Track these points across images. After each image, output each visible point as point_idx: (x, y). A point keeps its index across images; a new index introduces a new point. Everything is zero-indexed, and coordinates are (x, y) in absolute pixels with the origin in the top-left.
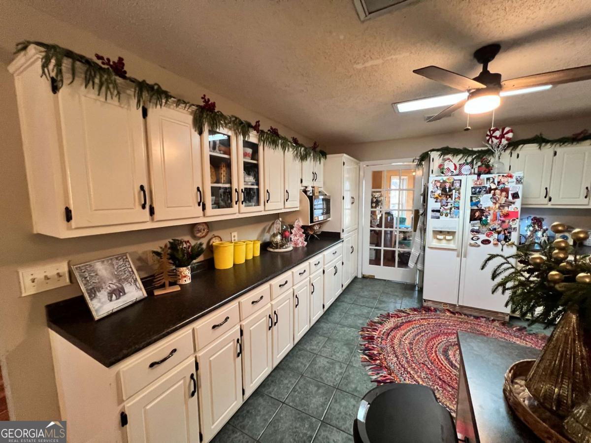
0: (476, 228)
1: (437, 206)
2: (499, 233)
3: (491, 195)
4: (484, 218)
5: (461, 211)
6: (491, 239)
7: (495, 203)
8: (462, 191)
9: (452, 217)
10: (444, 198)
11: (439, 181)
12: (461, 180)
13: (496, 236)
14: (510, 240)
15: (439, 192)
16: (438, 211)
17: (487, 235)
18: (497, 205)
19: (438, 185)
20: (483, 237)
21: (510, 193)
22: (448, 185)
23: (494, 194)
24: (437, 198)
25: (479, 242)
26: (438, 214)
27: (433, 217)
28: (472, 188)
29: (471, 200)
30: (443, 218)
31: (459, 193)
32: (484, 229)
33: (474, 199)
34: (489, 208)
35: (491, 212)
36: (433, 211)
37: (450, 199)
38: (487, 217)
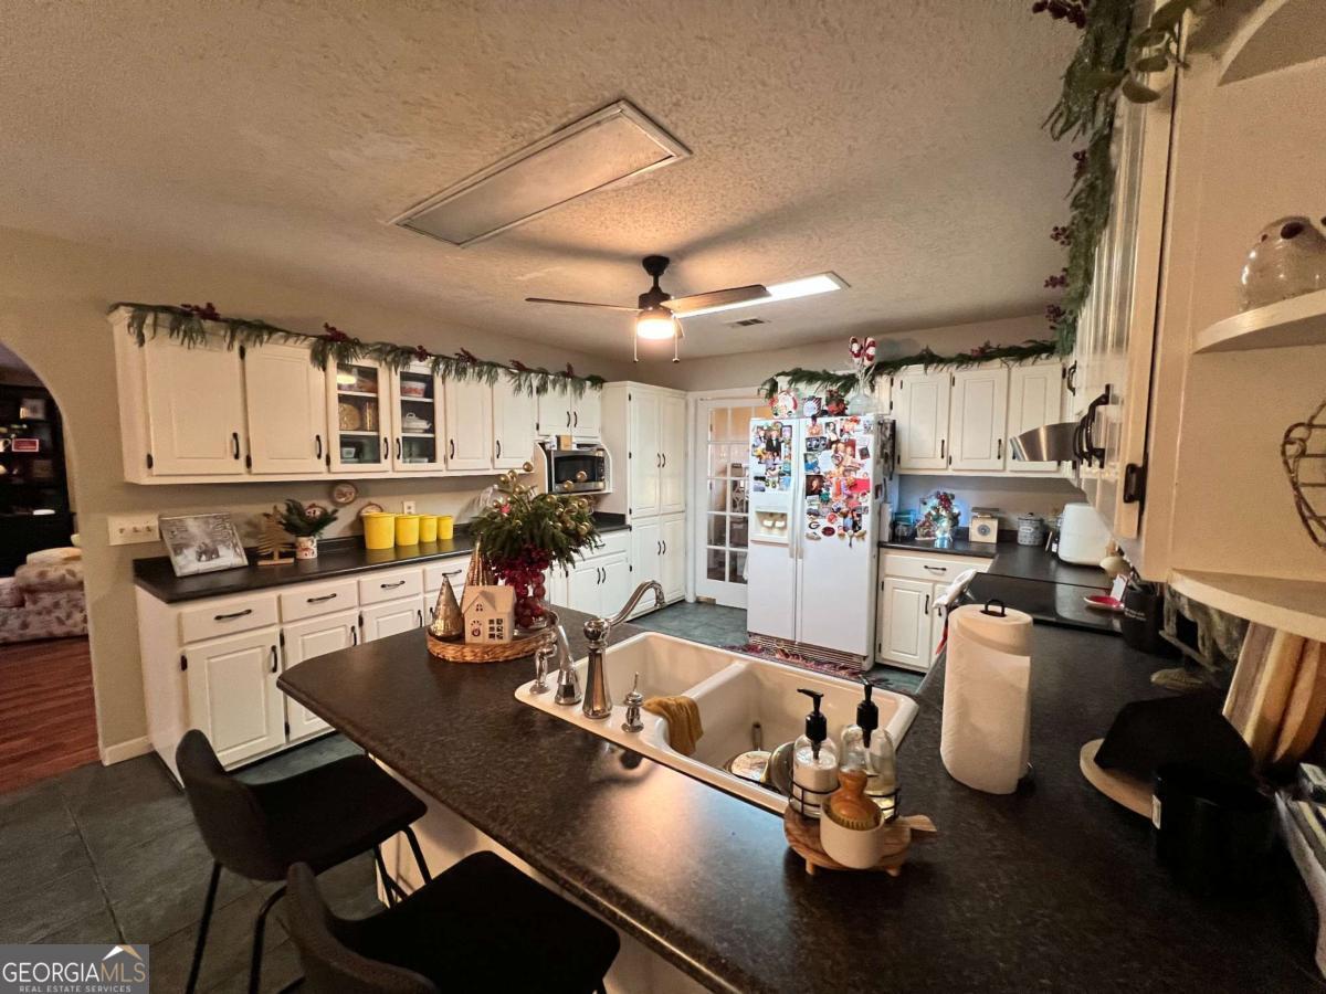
0: (815, 508)
1: (761, 470)
2: (845, 516)
3: (831, 452)
4: (824, 491)
5: (793, 479)
6: (834, 526)
7: (838, 465)
8: (793, 444)
9: (781, 489)
10: (770, 457)
11: (762, 428)
12: (790, 426)
13: (840, 520)
14: (860, 528)
15: (763, 446)
16: (763, 479)
17: (830, 520)
18: (842, 469)
19: (762, 434)
20: (824, 523)
21: (858, 448)
22: (774, 435)
23: (836, 451)
24: (760, 456)
25: (819, 532)
26: (762, 484)
27: (756, 489)
28: (808, 439)
29: (806, 461)
30: (769, 490)
31: (790, 448)
32: (825, 510)
33: (809, 458)
34: (830, 473)
35: (834, 480)
36: (756, 478)
37: (778, 458)
38: (828, 490)
